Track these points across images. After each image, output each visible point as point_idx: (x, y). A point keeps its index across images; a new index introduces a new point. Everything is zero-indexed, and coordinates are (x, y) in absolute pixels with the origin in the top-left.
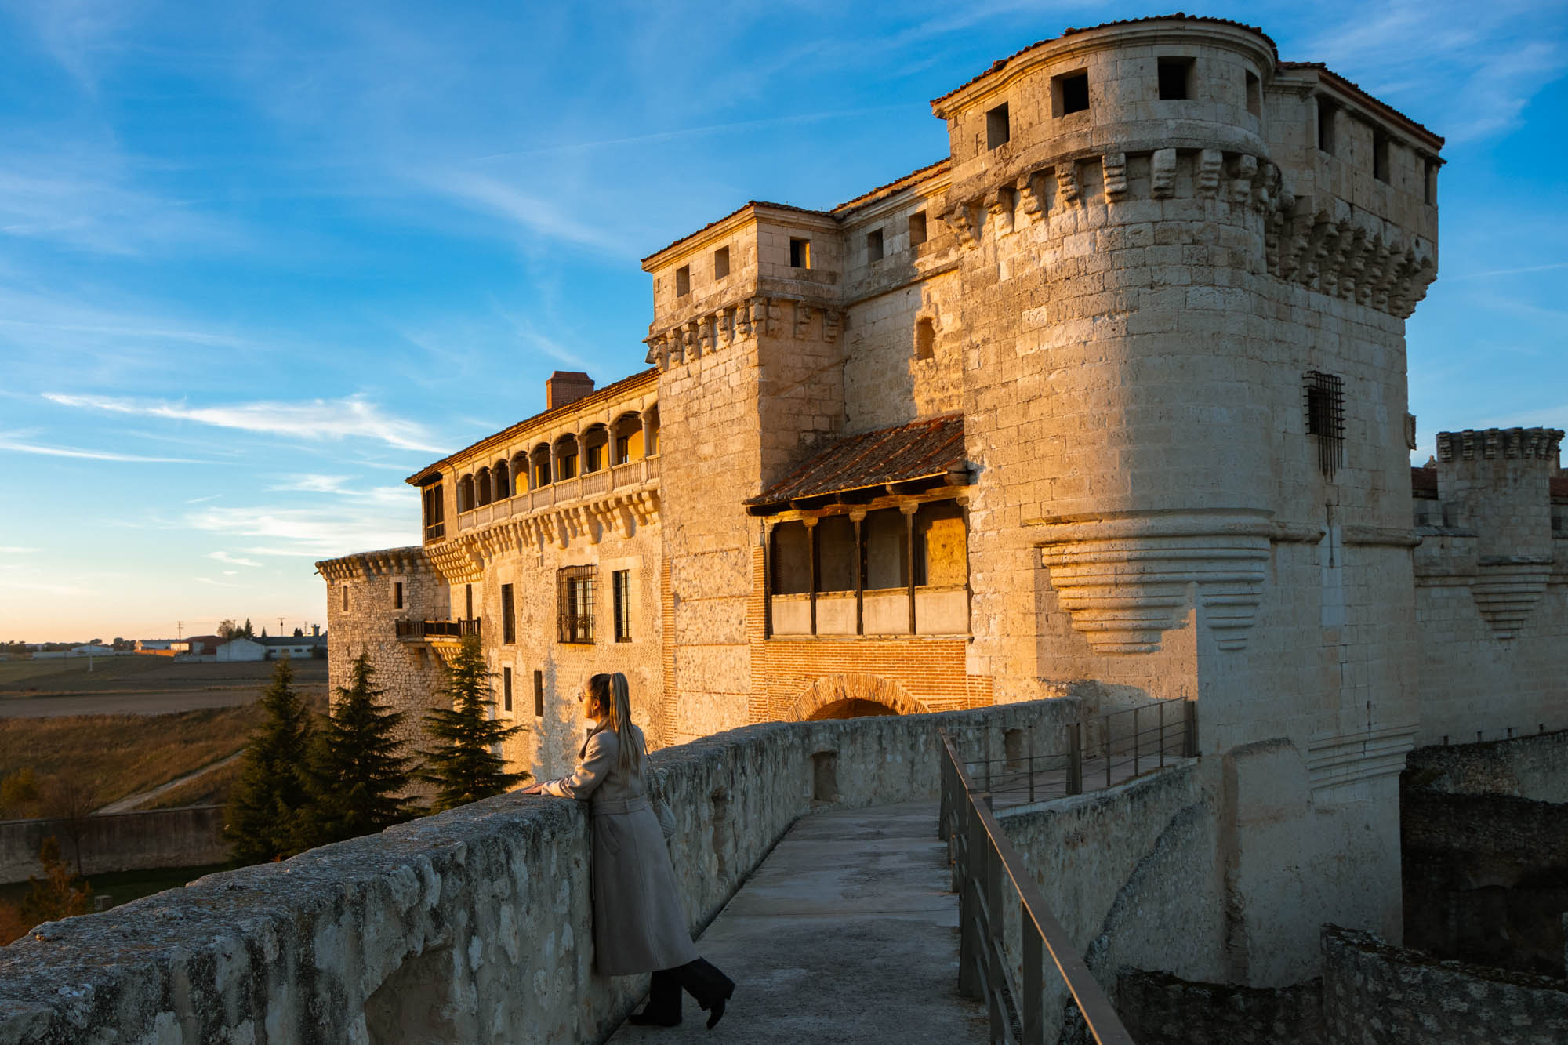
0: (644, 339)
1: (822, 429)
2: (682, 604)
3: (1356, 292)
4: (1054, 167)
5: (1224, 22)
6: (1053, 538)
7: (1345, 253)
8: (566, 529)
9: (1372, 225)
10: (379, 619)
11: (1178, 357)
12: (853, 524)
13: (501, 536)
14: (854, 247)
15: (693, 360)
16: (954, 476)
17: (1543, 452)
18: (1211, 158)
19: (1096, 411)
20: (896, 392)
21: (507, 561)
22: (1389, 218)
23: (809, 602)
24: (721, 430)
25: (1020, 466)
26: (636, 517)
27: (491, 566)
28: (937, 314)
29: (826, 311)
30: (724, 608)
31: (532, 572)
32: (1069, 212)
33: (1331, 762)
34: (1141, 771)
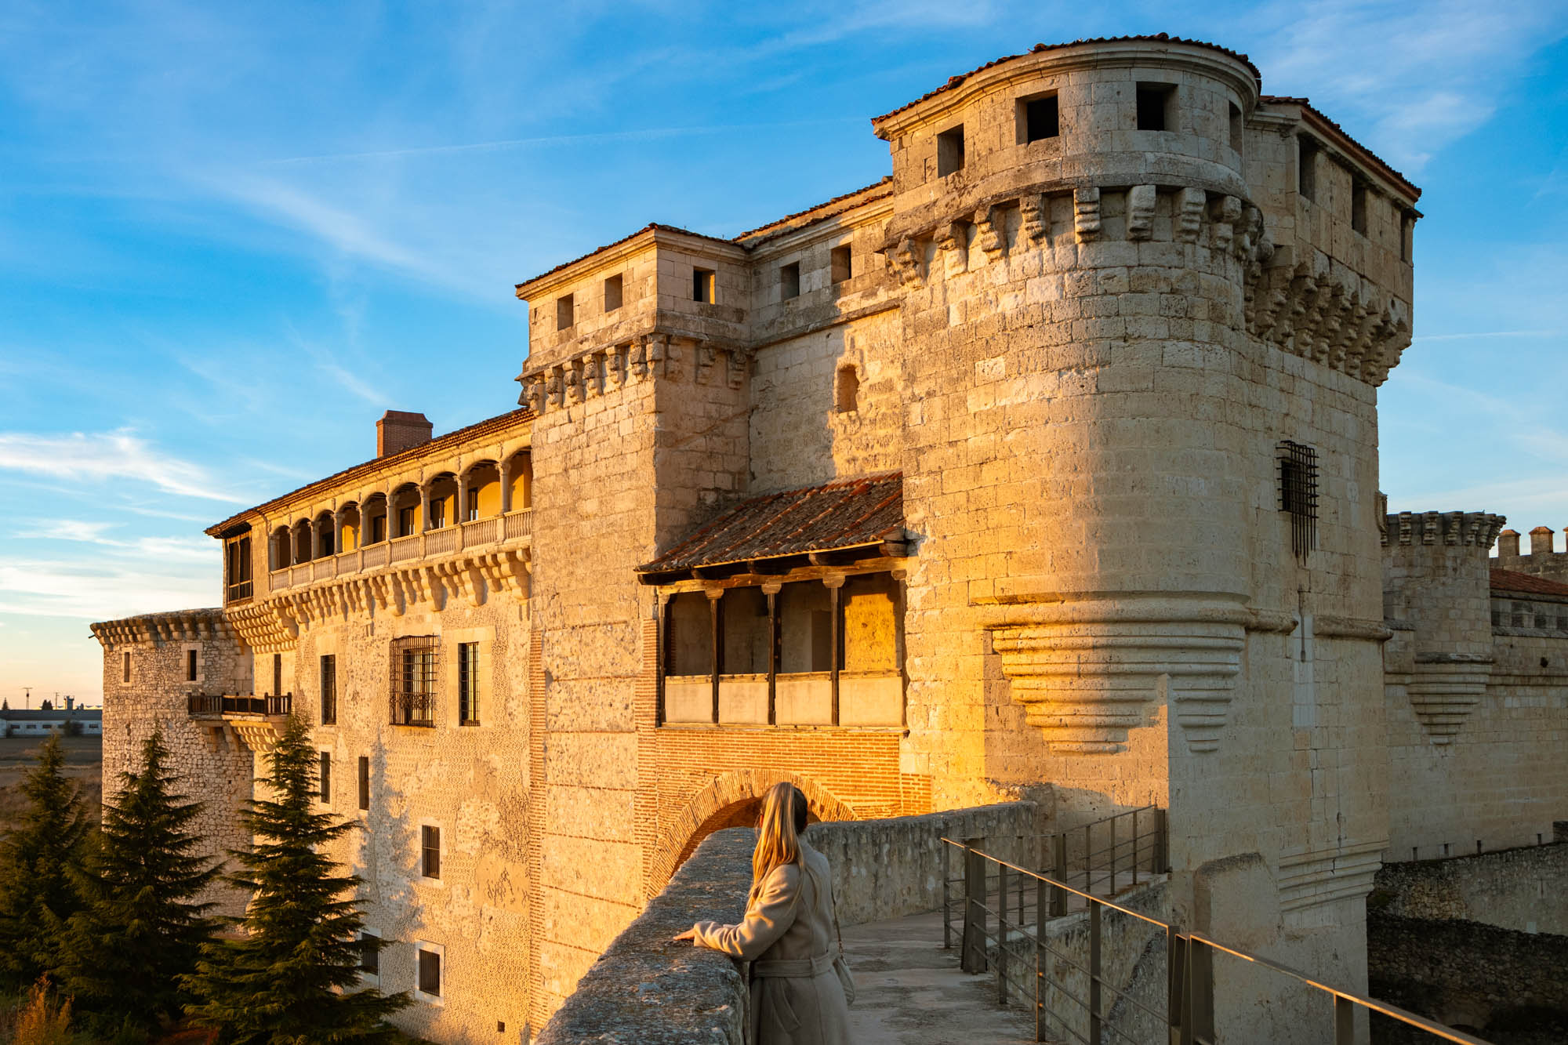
0: (517, 376)
1: (724, 488)
2: (555, 684)
3: (1329, 355)
4: (1018, 200)
5: (1209, 46)
6: (1008, 620)
7: (1321, 310)
8: (403, 593)
9: (1350, 281)
10: (167, 692)
11: (1153, 420)
12: (765, 597)
13: (322, 599)
14: (765, 281)
15: (576, 403)
16: (891, 546)
17: (1484, 540)
18: (1193, 198)
19: (1061, 478)
20: (812, 448)
21: (329, 628)
22: (1366, 274)
23: (710, 686)
24: (607, 484)
25: (970, 537)
26: (489, 582)
27: (309, 633)
28: (861, 361)
29: (731, 353)
30: (605, 689)
31: (360, 642)
32: (1034, 251)
33: (1298, 881)
34: (1117, 889)
